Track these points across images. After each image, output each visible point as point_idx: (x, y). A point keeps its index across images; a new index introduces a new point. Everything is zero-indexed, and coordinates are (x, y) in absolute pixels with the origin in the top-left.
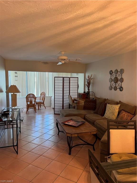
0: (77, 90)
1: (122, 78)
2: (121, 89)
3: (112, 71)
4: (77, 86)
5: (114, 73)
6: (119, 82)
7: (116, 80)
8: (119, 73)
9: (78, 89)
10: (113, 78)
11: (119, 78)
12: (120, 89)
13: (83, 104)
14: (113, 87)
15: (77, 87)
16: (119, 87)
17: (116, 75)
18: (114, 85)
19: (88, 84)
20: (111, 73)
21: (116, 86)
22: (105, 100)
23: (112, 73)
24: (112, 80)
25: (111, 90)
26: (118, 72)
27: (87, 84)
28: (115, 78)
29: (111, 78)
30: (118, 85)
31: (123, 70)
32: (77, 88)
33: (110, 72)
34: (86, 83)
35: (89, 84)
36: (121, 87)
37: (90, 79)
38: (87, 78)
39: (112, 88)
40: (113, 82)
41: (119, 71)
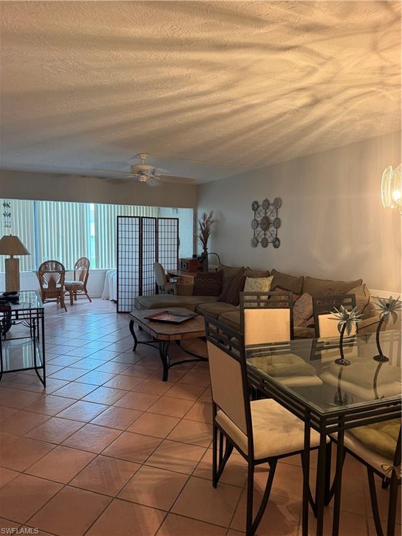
0: (176, 249)
1: (277, 219)
2: (276, 242)
3: (256, 202)
4: (176, 240)
5: (261, 208)
6: (272, 228)
7: (266, 224)
8: (271, 207)
9: (178, 248)
10: (259, 219)
11: (272, 219)
12: (274, 242)
13: (193, 282)
14: (260, 240)
15: (176, 243)
16: (272, 239)
17: (266, 213)
18: (261, 234)
19: (204, 234)
20: (255, 207)
21: (267, 237)
22: (243, 269)
23: (258, 206)
24: (258, 224)
25: (256, 246)
26: (269, 204)
27: (202, 235)
28: (262, 220)
29: (256, 218)
30: (269, 234)
31: (280, 200)
32: (176, 246)
33: (253, 205)
34: (199, 232)
35: (206, 234)
36: (277, 239)
37: (207, 221)
38: (202, 221)
39: (258, 242)
40: (259, 229)
41: (272, 202)
